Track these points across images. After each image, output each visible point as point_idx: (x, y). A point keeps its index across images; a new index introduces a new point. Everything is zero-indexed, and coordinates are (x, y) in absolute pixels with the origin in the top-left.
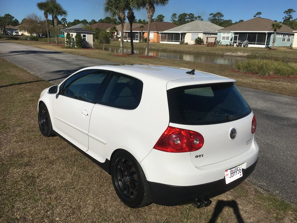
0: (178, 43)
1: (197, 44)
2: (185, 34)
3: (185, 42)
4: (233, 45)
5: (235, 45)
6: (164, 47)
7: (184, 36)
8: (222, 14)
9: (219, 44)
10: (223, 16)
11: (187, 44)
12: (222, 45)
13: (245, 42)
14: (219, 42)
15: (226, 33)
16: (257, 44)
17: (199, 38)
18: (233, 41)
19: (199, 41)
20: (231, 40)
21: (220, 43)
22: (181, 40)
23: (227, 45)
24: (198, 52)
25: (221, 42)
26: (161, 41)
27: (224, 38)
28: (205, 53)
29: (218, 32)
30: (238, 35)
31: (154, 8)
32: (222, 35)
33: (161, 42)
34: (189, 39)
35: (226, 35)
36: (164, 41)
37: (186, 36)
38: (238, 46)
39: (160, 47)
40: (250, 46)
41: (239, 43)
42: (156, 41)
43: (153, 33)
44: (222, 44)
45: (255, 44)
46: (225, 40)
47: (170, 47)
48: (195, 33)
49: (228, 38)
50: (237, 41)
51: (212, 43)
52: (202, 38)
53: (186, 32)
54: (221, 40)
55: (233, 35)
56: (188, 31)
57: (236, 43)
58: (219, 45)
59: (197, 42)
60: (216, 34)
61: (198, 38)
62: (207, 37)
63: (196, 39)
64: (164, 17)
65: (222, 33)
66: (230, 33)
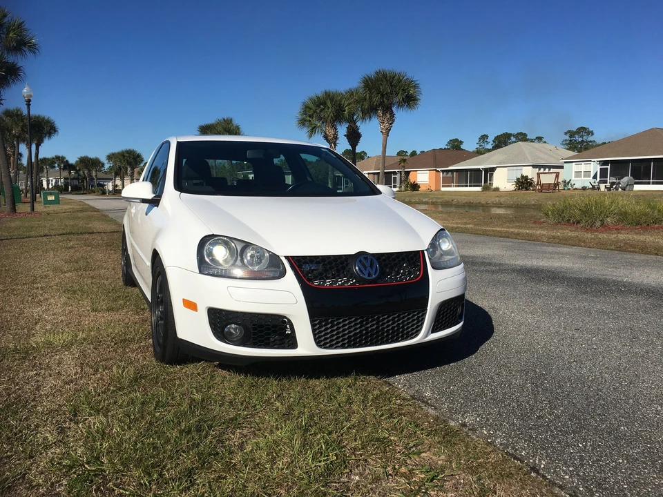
0: (479, 189)
1: (519, 189)
2: (493, 169)
3: (494, 186)
4: (599, 188)
5: (602, 186)
6: (446, 198)
7: (492, 175)
8: (591, 130)
9: (570, 187)
10: (593, 134)
11: (497, 189)
12: (576, 189)
13: (626, 179)
14: (569, 182)
15: (583, 163)
16: (653, 183)
17: (526, 178)
18: (598, 179)
19: (523, 183)
20: (595, 177)
21: (570, 185)
22: (486, 181)
23: (584, 188)
24: (518, 205)
25: (572, 182)
26: (443, 186)
27: (578, 174)
28: (533, 205)
29: (565, 162)
30: (609, 167)
31: (392, 115)
32: (574, 167)
33: (443, 189)
34: (503, 181)
35: (583, 167)
36: (451, 186)
37: (496, 174)
38: (609, 189)
39: (438, 198)
40: (637, 187)
41: (612, 184)
42: (433, 188)
43: (428, 172)
44: (575, 187)
45: (649, 183)
46: (582, 178)
47: (460, 197)
48: (515, 168)
49: (587, 174)
50: (608, 179)
51: (549, 184)
52: (529, 177)
53: (495, 166)
54: (573, 178)
55: (599, 167)
56: (500, 163)
57: (605, 182)
58: (569, 189)
59: (519, 186)
60: (562, 167)
61: (522, 176)
62: (538, 174)
63: (518, 179)
64: (461, 142)
65: (574, 164)
66: (592, 163)
